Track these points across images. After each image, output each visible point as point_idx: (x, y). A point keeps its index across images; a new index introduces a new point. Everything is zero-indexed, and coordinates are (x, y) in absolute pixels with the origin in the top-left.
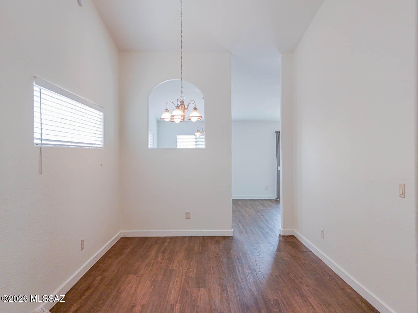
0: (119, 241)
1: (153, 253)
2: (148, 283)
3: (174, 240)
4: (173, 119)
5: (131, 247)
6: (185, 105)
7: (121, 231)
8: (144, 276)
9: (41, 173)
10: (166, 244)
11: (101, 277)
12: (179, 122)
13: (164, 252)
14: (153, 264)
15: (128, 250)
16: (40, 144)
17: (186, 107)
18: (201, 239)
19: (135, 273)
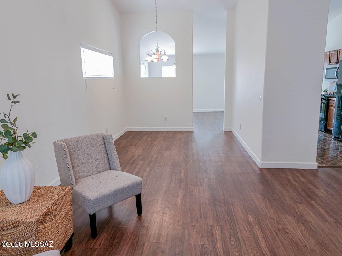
0: (126, 133)
1: (145, 138)
2: (141, 149)
3: (158, 132)
4: (153, 60)
5: (133, 135)
6: (159, 52)
7: (127, 128)
8: (140, 146)
9: (87, 92)
10: (153, 134)
11: (117, 146)
12: (157, 62)
13: (151, 138)
14: (145, 142)
15: (131, 137)
16: (85, 77)
17: (160, 53)
18: (174, 132)
19: (135, 145)
